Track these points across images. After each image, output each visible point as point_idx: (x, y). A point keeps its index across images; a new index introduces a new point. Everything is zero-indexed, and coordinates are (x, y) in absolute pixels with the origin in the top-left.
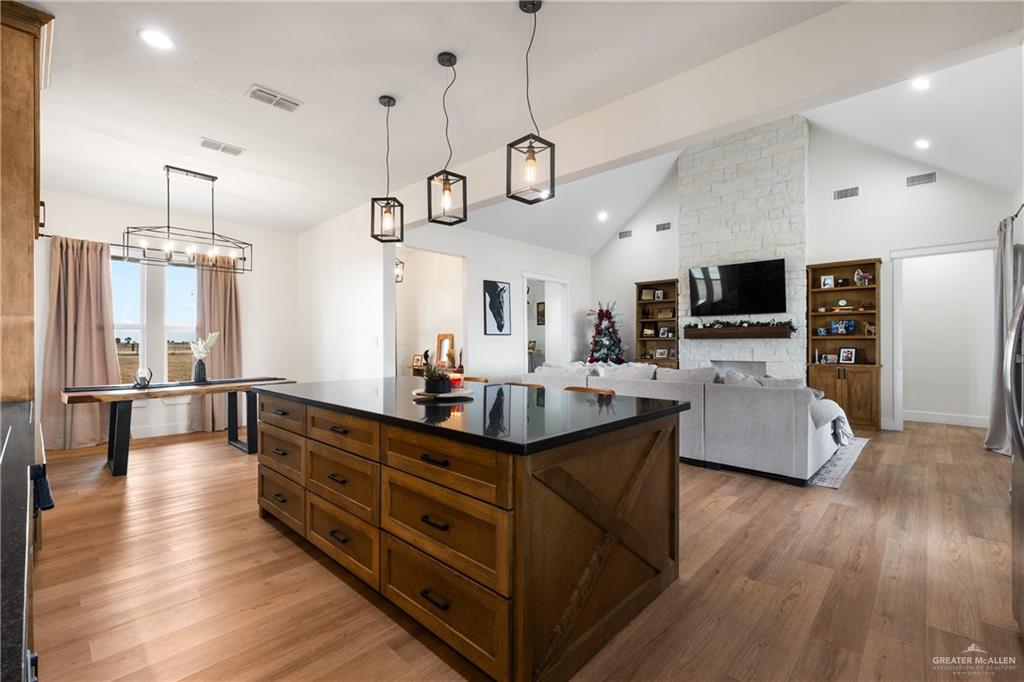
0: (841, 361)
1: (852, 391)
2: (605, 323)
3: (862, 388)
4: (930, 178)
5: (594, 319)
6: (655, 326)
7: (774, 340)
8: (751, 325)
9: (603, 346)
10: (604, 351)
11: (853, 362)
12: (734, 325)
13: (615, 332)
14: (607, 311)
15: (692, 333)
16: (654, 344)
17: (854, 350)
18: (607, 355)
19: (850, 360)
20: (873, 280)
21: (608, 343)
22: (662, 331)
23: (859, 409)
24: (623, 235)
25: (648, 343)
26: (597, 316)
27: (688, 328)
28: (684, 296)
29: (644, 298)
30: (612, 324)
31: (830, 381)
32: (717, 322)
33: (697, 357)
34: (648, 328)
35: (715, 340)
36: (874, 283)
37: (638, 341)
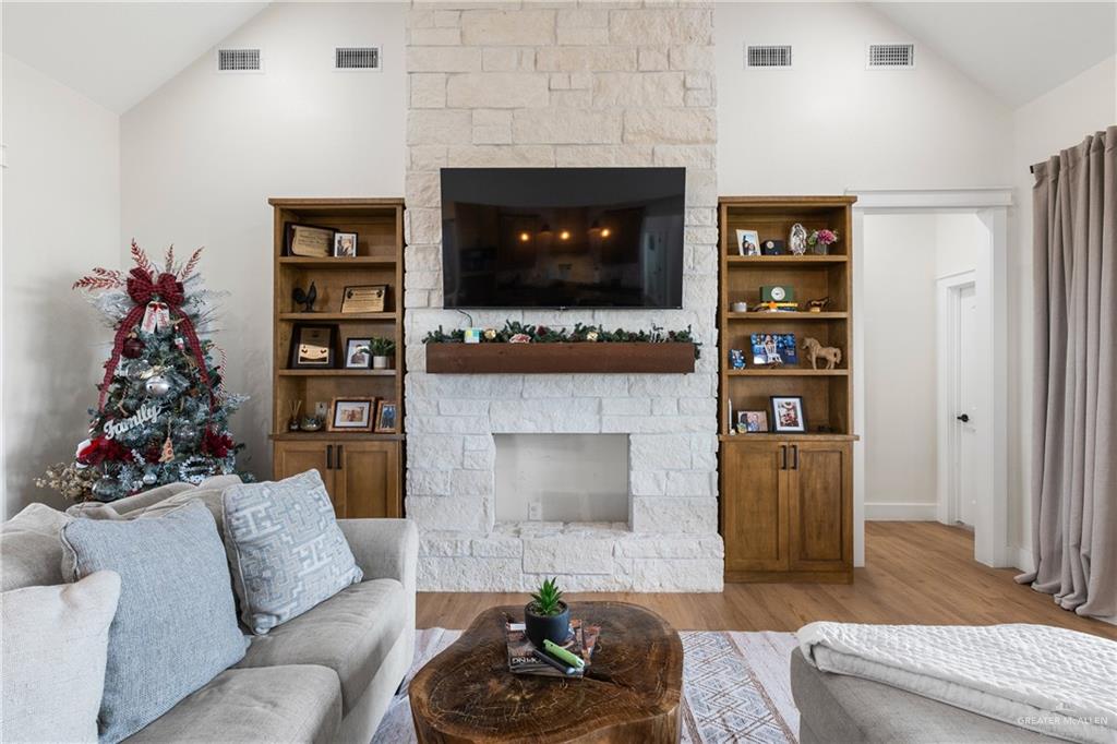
0: (779, 428)
1: (807, 495)
2: (156, 319)
3: (826, 489)
4: (897, 55)
5: (113, 301)
6: (331, 334)
7: (648, 378)
8: (604, 338)
9: (143, 396)
10: (148, 414)
11: (801, 428)
12: (559, 338)
13: (196, 349)
14: (167, 278)
15: (449, 356)
16: (328, 386)
17: (797, 401)
18: (162, 427)
19: (796, 424)
20: (840, 246)
21: (165, 386)
22: (353, 350)
23: (819, 537)
24: (233, 60)
25: (310, 384)
26: (122, 291)
27: (436, 341)
28: (421, 249)
29: (298, 248)
30: (187, 325)
31: (766, 474)
32: (515, 327)
33: (459, 425)
34: (314, 341)
35: (507, 378)
36: (843, 252)
37: (279, 378)
